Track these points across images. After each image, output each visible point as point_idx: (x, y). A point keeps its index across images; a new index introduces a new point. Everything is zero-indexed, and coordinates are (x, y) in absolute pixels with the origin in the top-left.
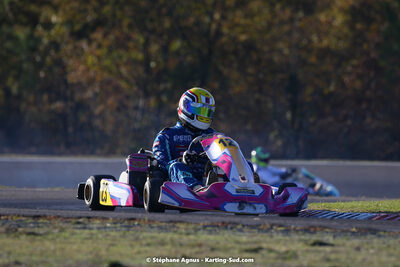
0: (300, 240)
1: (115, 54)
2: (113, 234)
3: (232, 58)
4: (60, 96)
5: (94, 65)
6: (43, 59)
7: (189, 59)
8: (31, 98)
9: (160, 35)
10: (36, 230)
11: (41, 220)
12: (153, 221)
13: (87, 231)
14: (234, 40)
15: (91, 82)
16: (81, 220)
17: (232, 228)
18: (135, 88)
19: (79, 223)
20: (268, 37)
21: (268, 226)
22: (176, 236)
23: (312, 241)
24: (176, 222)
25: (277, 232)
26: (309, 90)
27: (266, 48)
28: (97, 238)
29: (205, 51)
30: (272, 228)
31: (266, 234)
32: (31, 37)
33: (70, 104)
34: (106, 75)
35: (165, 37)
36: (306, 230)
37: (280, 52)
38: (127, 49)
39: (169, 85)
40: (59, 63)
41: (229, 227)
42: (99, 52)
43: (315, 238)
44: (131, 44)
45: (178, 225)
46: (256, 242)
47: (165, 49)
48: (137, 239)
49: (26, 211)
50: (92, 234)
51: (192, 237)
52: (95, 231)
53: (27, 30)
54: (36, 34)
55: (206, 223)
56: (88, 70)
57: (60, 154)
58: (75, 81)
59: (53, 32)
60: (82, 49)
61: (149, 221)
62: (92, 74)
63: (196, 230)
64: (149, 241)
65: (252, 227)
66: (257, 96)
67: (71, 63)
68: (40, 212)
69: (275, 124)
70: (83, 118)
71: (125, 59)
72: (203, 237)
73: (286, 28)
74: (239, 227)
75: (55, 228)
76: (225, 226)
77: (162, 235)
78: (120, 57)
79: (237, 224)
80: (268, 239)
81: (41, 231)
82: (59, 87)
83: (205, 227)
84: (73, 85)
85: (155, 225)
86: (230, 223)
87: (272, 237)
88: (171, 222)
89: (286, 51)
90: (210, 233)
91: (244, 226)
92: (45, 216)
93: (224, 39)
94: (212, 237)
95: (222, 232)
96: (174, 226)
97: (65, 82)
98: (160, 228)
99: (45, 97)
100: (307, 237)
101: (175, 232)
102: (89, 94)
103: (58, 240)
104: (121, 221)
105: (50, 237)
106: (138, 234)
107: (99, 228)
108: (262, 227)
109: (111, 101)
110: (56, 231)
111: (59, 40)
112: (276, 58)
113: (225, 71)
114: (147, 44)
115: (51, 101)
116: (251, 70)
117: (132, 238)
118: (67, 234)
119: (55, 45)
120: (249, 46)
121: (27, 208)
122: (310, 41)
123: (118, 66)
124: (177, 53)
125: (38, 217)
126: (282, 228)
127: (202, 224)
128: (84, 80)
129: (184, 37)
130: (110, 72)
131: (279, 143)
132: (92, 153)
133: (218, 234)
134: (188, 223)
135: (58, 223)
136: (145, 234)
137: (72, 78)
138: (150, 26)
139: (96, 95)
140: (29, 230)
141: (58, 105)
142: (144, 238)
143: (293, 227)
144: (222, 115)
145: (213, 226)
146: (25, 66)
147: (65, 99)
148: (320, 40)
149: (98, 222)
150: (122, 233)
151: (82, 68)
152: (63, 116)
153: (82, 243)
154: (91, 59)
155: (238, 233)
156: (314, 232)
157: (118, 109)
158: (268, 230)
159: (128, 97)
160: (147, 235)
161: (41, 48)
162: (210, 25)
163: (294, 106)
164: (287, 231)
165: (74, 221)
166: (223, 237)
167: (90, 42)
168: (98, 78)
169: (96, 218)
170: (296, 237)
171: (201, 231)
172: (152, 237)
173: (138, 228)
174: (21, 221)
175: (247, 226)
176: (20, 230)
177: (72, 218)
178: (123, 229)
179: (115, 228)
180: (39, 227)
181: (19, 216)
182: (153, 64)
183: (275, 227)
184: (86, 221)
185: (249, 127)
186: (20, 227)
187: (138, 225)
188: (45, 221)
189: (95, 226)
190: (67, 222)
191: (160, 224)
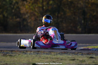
0: (86, 57)
1: (34, 5)
2: (34, 55)
3: (67, 6)
4: (18, 17)
5: (28, 8)
7: (55, 6)
8: (10, 17)
10: (12, 55)
11: (13, 52)
12: (45, 52)
13: (26, 55)
15: (27, 13)
16: (24, 52)
17: (67, 54)
18: (39, 14)
22: (51, 56)
23: (89, 57)
24: (51, 52)
25: (80, 54)
26: (89, 14)
27: (76, 3)
28: (29, 57)
29: (59, 4)
30: (78, 53)
34: (31, 11)
35: (48, 0)
36: (88, 54)
37: (80, 4)
39: (49, 13)
40: (18, 7)
41: (66, 53)
43: (90, 56)
46: (73, 57)
47: (48, 4)
48: (40, 57)
49: (9, 49)
50: (27, 56)
51: (56, 56)
52: (28, 55)
55: (59, 52)
56: (26, 10)
57: (19, 33)
61: (44, 52)
62: (27, 10)
63: (57, 54)
64: (44, 57)
65: (73, 53)
66: (74, 16)
67: (21, 7)
68: (13, 49)
70: (25, 23)
71: (37, 6)
72: (59, 56)
74: (69, 53)
75: (17, 54)
76: (65, 53)
77: (47, 56)
79: (68, 52)
80: (77, 56)
81: (13, 55)
82: (18, 14)
83: (59, 53)
85: (45, 53)
86: (66, 52)
87: (78, 56)
88: (50, 52)
89: (82, 4)
91: (70, 53)
92: (14, 51)
94: (61, 56)
95: (64, 55)
96: (50, 53)
97: (20, 13)
98: (47, 54)
99: (14, 17)
100: (88, 56)
101: (51, 55)
102: (27, 16)
103: (18, 57)
104: (36, 52)
105: (16, 56)
106: (40, 55)
107: (29, 54)
108: (75, 53)
109: (33, 18)
110: (17, 55)
113: (65, 9)
115: (16, 18)
116: (72, 9)
117: (38, 56)
118: (20, 56)
119: (17, 3)
121: (9, 48)
122: (89, 1)
123: (35, 8)
124: (51, 5)
125: (12, 51)
126: (81, 54)
127: (58, 52)
128: (25, 12)
129: (53, 0)
131: (80, 29)
132: (28, 33)
134: (55, 52)
135: (18, 53)
136: (42, 55)
137: (22, 12)
139: (29, 16)
140: (10, 55)
141: (18, 19)
142: (42, 57)
143: (84, 53)
144: (64, 22)
145: (61, 53)
147: (20, 18)
149: (29, 52)
150: (36, 55)
151: (24, 9)
153: (25, 58)
154: (27, 7)
155: (69, 55)
156: (90, 55)
157: (35, 20)
158: (77, 54)
159: (37, 17)
160: (43, 56)
161: (13, 3)
163: (84, 19)
164: (82, 54)
165: (22, 52)
166: (64, 56)
167: (27, 2)
168: (29, 12)
169: (29, 51)
170: (85, 56)
171: (58, 54)
172: (44, 56)
173: (41, 54)
174: (8, 52)
175: (71, 53)
176: (7, 55)
177: (22, 51)
178: (36, 54)
179: (34, 54)
180: (12, 54)
181: (7, 51)
182: (44, 8)
183: (79, 53)
184: (26, 52)
185: (72, 25)
186: (7, 54)
187: (41, 53)
188: (14, 52)
189: (28, 53)
190: (20, 52)
191: (47, 53)
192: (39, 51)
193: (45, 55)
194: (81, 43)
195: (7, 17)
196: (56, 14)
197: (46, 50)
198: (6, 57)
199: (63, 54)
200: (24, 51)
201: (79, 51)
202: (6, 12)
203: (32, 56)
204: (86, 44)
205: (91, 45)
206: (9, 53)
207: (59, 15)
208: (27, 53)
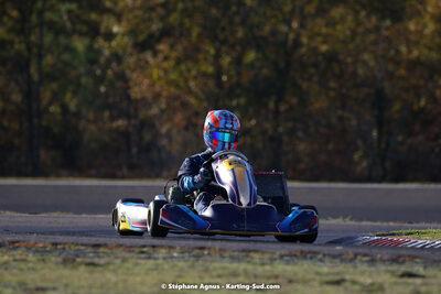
0: (387, 271)
1: (183, 67)
2: (181, 264)
3: (312, 70)
5: (159, 78)
6: (104, 72)
7: (265, 71)
8: (91, 116)
9: (233, 46)
10: (96, 260)
11: (101, 250)
12: (225, 250)
13: (152, 262)
14: (314, 50)
15: (157, 96)
16: (145, 249)
17: (311, 258)
19: (143, 252)
20: (351, 46)
21: (352, 256)
22: (250, 267)
23: (400, 273)
24: (250, 251)
25: (362, 262)
26: (397, 106)
27: (349, 60)
28: (163, 269)
29: (282, 64)
30: (355, 258)
31: (349, 265)
32: (90, 48)
33: (133, 122)
34: (173, 90)
35: (238, 48)
36: (395, 260)
37: (365, 63)
38: (196, 61)
39: (243, 101)
40: (122, 77)
41: (309, 256)
42: (165, 65)
43: (403, 269)
44: (201, 56)
45: (252, 254)
46: (338, 274)
47: (238, 61)
48: (207, 270)
49: (85, 240)
50: (157, 265)
51: (267, 268)
52: (160, 261)
53: (86, 41)
54: (96, 46)
55: (283, 252)
56: (153, 84)
57: (123, 177)
58: (139, 96)
59: (114, 43)
60: (147, 62)
61: (220, 250)
62: (157, 88)
63: (272, 260)
64: (220, 272)
65: (334, 257)
66: (340, 112)
67: (134, 76)
68: (101, 240)
69: (360, 142)
70: (147, 136)
71: (194, 72)
72: (280, 267)
73: (372, 37)
74: (320, 256)
75: (117, 258)
76: (304, 255)
77: (234, 266)
78: (189, 71)
79: (316, 253)
80: (351, 270)
81: (102, 261)
82: (123, 104)
83: (282, 257)
84: (137, 101)
85: (226, 255)
86: (309, 252)
87: (355, 267)
88: (244, 251)
89: (372, 63)
90: (288, 263)
91: (324, 255)
92: (105, 245)
93: (304, 50)
94: (289, 268)
95: (300, 262)
96: (247, 256)
97: (129, 97)
98: (233, 258)
99: (107, 114)
100: (394, 267)
101: (249, 262)
102: (154, 111)
103: (120, 271)
104: (190, 250)
105: (111, 267)
106: (208, 264)
107: (164, 258)
108: (344, 257)
109: (179, 118)
110: (118, 261)
111: (120, 52)
112: (361, 71)
113: (305, 85)
114: (218, 56)
115: (112, 119)
116: (332, 84)
117: (201, 268)
118: (129, 265)
119: (117, 57)
120: (331, 58)
121: (87, 236)
122: (398, 52)
123: (186, 80)
124: (252, 65)
125: (97, 246)
126: (366, 258)
127: (278, 253)
128: (149, 96)
129: (259, 48)
130: (177, 86)
131: (364, 164)
133: (295, 264)
134: (263, 253)
135: (119, 252)
136: (216, 265)
137: (135, 93)
138: (221, 36)
139: (162, 111)
140: (88, 260)
141: (121, 123)
142: (215, 269)
143: (379, 256)
144: (300, 134)
145: (290, 255)
146: (84, 80)
147: (128, 116)
148: (410, 52)
149: (163, 251)
150: (190, 263)
151: (146, 81)
152: (125, 135)
153: (147, 274)
154: (156, 73)
155: (319, 263)
156: (403, 262)
157: (186, 128)
158: (351, 260)
159: (197, 114)
160: (218, 265)
161: (102, 60)
162: (287, 34)
163: (380, 124)
164: (372, 262)
165: (137, 250)
166: (302, 268)
167: (155, 54)
168: (165, 94)
169: (162, 247)
170: (382, 267)
171: (278, 261)
172: (223, 268)
173: (208, 258)
174: (78, 250)
175: (329, 255)
176: (79, 260)
177: (135, 247)
178: (192, 259)
179: (183, 258)
180: (99, 257)
181: (77, 244)
182: (224, 78)
183: (359, 257)
184: (151, 250)
185: (331, 146)
186: (78, 256)
187: (209, 254)
188: (106, 250)
189: (160, 255)
190: (130, 252)
191: (232, 254)
192: (202, 248)
193: (227, 265)
194: (368, 220)
195: (77, 115)
196: (271, 105)
197: (229, 244)
198: (75, 267)
199: (296, 261)
200: (144, 246)
201: (360, 250)
202: (75, 93)
203: (175, 266)
204: (385, 224)
205: (406, 225)
206: (85, 255)
207: (283, 108)
208: (156, 256)
